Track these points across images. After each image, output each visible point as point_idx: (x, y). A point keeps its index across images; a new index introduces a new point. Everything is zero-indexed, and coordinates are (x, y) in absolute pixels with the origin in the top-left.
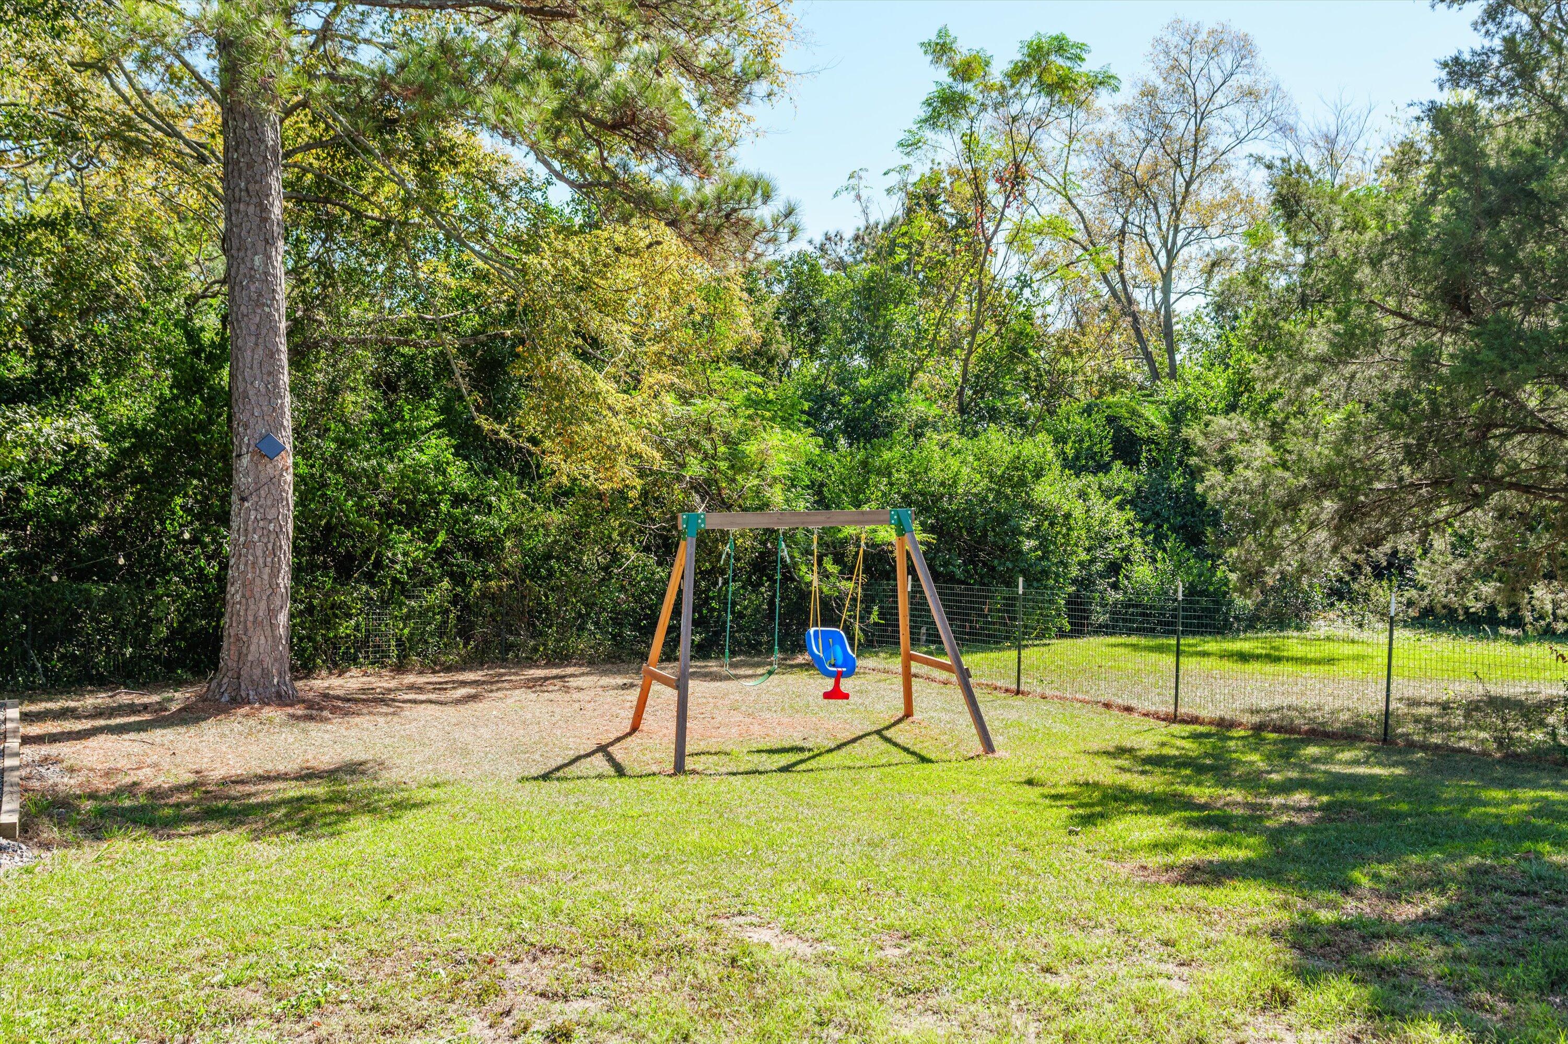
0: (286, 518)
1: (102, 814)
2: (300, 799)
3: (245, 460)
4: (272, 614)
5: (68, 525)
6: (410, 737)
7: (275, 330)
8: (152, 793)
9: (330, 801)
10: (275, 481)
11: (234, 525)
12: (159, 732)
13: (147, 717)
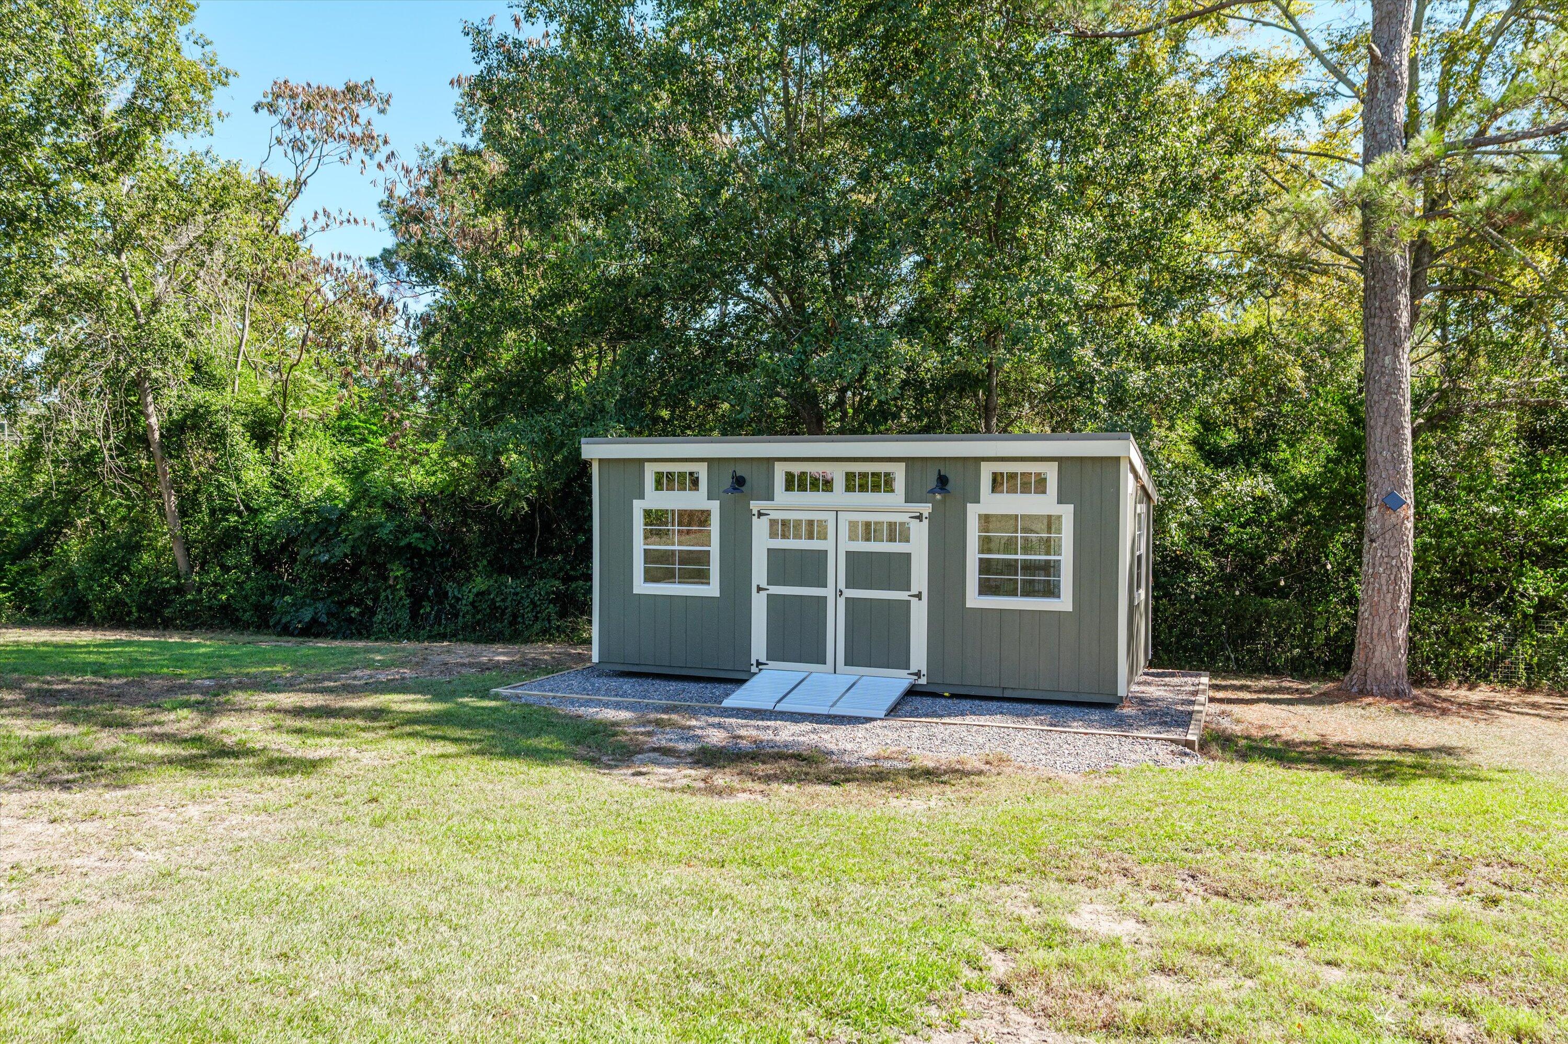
0: (1406, 556)
1: (1251, 748)
2: (1390, 762)
3: (1374, 512)
4: (1393, 628)
5: (1257, 556)
6: (1502, 738)
7: (1401, 412)
8: (1286, 743)
9: (1414, 767)
10: (1398, 527)
11: (1365, 560)
12: (1302, 707)
13: (1297, 696)
